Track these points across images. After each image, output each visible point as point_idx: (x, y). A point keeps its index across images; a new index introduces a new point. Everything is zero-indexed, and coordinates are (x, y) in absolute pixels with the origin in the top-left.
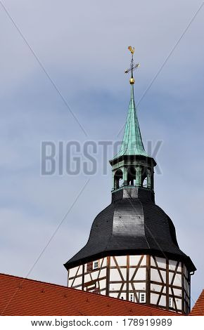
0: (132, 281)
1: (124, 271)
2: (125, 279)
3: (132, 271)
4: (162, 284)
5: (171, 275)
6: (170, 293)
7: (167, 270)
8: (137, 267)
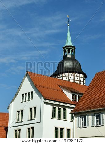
0: (70, 80)
1: (67, 77)
2: (68, 79)
3: (69, 77)
4: (78, 80)
5: (80, 78)
6: (80, 83)
7: (79, 77)
8: (71, 76)
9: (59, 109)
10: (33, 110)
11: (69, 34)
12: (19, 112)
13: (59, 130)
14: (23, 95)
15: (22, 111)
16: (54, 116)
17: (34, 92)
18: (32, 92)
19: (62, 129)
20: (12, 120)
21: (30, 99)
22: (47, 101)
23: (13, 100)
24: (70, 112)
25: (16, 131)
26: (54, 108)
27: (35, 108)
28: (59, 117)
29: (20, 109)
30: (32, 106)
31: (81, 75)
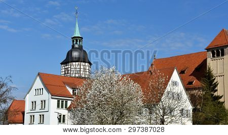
0: (77, 68)
2: (75, 68)
3: (76, 66)
4: (84, 69)
5: (86, 67)
6: (86, 71)
8: (78, 65)
9: (62, 102)
10: (43, 102)
11: (77, 25)
12: (33, 102)
13: (62, 116)
14: (36, 90)
15: (35, 102)
16: (58, 106)
17: (44, 89)
18: (42, 89)
19: (64, 116)
20: (28, 108)
21: (41, 93)
22: (53, 97)
23: (28, 93)
24: (70, 103)
25: (31, 116)
26: (58, 101)
27: (45, 101)
28: (62, 107)
29: (34, 100)
30: (43, 99)
31: (86, 64)
